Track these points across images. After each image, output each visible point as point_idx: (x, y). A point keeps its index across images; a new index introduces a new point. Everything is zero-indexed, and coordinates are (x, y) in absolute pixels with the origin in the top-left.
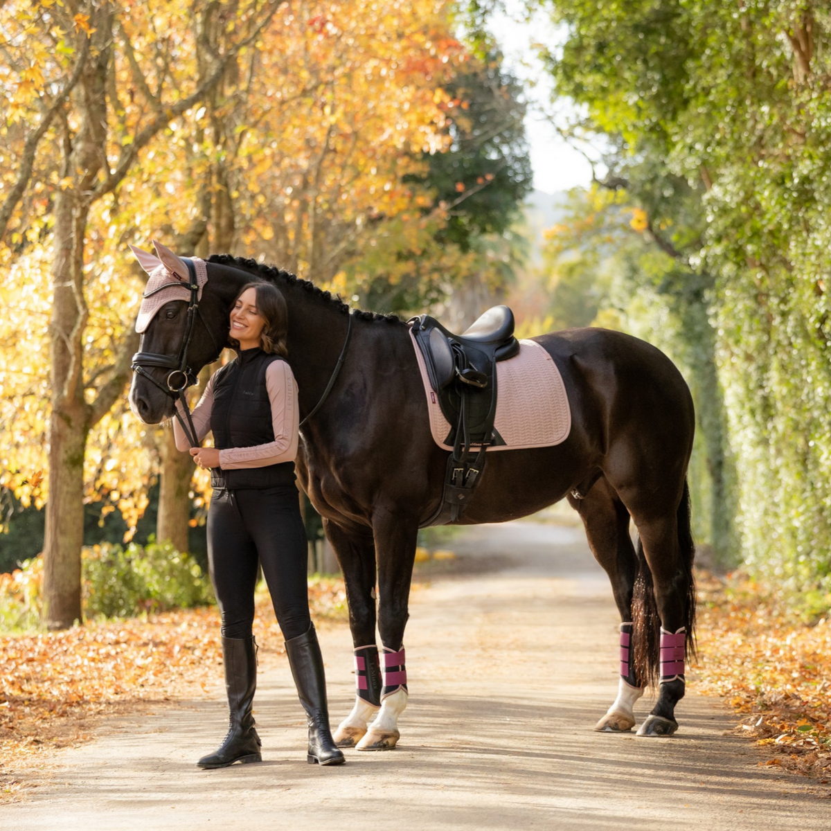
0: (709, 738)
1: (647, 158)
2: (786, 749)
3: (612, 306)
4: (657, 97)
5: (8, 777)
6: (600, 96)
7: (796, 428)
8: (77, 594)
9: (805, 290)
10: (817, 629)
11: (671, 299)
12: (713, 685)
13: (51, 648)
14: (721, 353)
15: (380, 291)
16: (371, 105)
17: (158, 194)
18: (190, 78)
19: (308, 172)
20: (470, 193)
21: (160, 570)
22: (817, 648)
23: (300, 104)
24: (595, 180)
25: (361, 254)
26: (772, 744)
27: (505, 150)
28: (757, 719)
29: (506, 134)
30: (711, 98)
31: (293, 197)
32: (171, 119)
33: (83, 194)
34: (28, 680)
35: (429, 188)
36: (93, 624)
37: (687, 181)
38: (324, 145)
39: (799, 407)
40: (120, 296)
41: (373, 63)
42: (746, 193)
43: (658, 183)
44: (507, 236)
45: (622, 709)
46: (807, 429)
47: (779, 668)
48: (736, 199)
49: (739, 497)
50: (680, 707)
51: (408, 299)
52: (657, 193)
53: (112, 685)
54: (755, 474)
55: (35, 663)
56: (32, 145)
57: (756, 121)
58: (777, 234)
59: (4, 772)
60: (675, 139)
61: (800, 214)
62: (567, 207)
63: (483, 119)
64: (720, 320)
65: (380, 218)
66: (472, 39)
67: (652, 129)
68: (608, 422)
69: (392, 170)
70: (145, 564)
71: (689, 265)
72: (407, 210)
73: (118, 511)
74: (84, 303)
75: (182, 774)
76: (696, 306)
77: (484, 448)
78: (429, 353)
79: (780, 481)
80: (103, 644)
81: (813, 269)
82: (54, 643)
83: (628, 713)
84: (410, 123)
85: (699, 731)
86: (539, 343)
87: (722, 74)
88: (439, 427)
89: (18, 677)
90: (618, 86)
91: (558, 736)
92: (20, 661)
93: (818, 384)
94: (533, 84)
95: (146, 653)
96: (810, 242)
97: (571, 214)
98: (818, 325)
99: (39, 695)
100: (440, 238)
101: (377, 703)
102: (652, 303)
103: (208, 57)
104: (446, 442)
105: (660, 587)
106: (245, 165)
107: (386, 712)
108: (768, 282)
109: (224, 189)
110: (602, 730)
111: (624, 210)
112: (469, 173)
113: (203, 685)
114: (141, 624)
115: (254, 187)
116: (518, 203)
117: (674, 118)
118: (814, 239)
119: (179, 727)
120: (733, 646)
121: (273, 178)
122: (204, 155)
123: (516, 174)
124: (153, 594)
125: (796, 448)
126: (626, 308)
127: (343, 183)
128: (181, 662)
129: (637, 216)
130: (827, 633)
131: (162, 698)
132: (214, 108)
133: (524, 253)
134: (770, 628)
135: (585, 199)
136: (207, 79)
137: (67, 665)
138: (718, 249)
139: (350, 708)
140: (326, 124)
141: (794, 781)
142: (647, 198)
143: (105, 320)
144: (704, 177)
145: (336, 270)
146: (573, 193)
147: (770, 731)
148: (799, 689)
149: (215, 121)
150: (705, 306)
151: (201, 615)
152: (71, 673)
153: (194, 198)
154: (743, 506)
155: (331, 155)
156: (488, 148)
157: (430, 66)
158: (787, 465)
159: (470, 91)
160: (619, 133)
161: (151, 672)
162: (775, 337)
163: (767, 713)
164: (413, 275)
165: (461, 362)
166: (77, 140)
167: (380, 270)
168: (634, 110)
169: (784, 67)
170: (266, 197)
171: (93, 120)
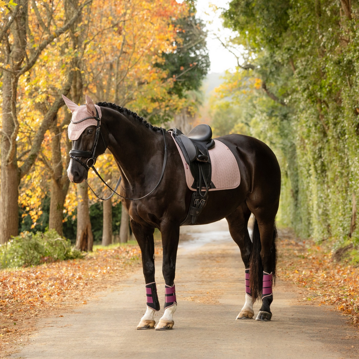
17: (48, 72)
19: (113, 62)
20: (186, 71)
23: (109, 32)
24: (239, 65)
25: (135, 99)
27: (198, 52)
29: (198, 45)
32: (55, 38)
33: (16, 71)
38: (121, 50)
51: (155, 119)
62: (225, 78)
63: (188, 39)
65: (145, 83)
70: (44, 240)
72: (157, 79)
73: (30, 216)
74: (17, 122)
77: (207, 189)
78: (183, 146)
81: (354, 102)
83: (251, 310)
88: (190, 179)
97: (227, 81)
98: (356, 129)
100: (170, 92)
104: (192, 187)
111: (250, 79)
114: (45, 268)
115: (89, 70)
117: (280, 36)
118: (354, 89)
121: (97, 65)
124: (48, 253)
126: (249, 123)
129: (258, 82)
132: (73, 32)
149: (74, 39)
150: (289, 121)
155: (124, 54)
156: (190, 51)
159: (182, 26)
164: (158, 108)
166: (13, 47)
167: (143, 107)
170: (94, 74)
171: (20, 37)
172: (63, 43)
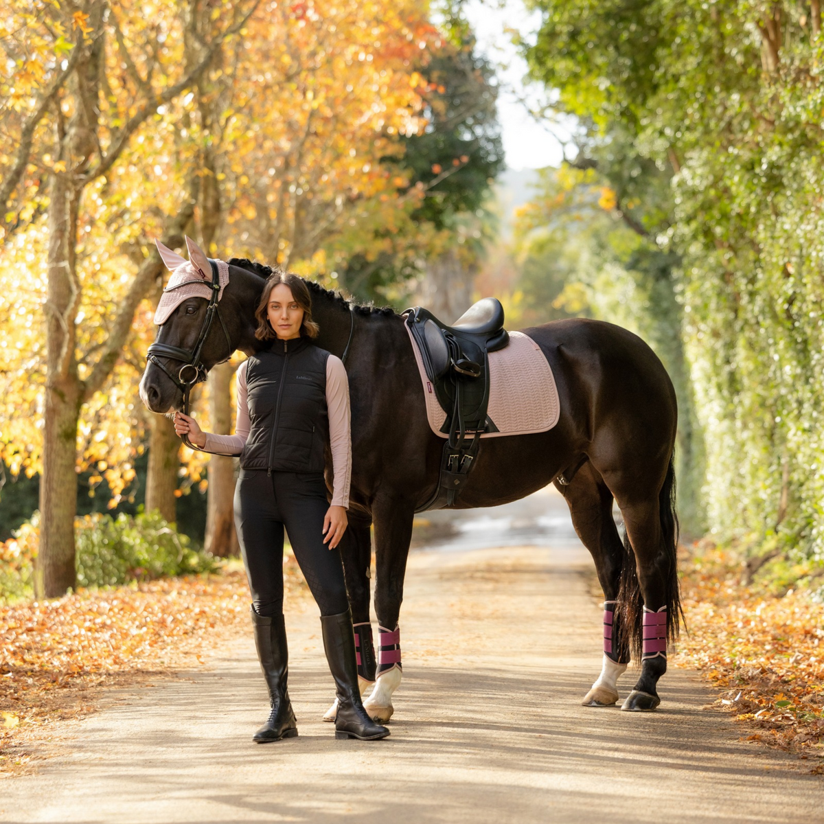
0: (690, 713)
1: (615, 139)
2: (765, 724)
3: (580, 280)
4: (627, 83)
5: (18, 749)
6: (572, 80)
7: (763, 405)
8: (70, 563)
9: (774, 272)
10: (785, 600)
11: (639, 276)
12: (689, 658)
13: (49, 617)
14: (688, 329)
15: (357, 267)
16: (350, 88)
17: (147, 177)
19: (291, 153)
20: (446, 175)
21: (150, 538)
22: (787, 619)
23: (282, 89)
24: (565, 161)
25: (340, 233)
26: (752, 720)
27: (479, 131)
28: (736, 694)
29: (479, 115)
30: (681, 85)
31: (275, 178)
32: (160, 104)
33: (76, 177)
34: (29, 649)
35: (406, 168)
36: (87, 593)
37: (654, 162)
38: (306, 129)
39: (765, 383)
41: (352, 49)
42: (715, 177)
43: (627, 164)
44: (480, 213)
45: (606, 684)
46: (775, 406)
47: (752, 640)
48: (705, 183)
49: (705, 469)
50: (662, 682)
52: (626, 174)
53: (110, 655)
54: (721, 447)
55: (34, 633)
56: (28, 132)
57: (726, 108)
58: (745, 217)
59: (13, 744)
60: (644, 122)
61: (769, 199)
62: (538, 186)
63: (457, 101)
64: (687, 297)
66: (450, 26)
67: (622, 114)
68: (594, 410)
70: (135, 533)
71: (656, 243)
73: (106, 483)
74: (77, 283)
76: (663, 283)
77: (478, 435)
78: (424, 345)
79: (746, 454)
80: (99, 613)
81: (782, 252)
82: (51, 612)
83: (611, 688)
84: (388, 106)
85: (681, 706)
86: (527, 335)
87: (692, 62)
88: (436, 416)
89: (19, 647)
90: (590, 71)
92: (20, 631)
93: (784, 362)
94: (505, 68)
95: (140, 623)
96: (778, 226)
97: (542, 192)
98: (786, 306)
99: (41, 666)
100: (416, 217)
101: (371, 679)
102: (619, 278)
103: (197, 45)
104: (441, 430)
105: (643, 568)
106: (231, 148)
107: (381, 689)
108: (735, 262)
109: (210, 173)
110: (588, 704)
111: (593, 189)
112: (444, 154)
113: (199, 656)
114: (133, 592)
115: (238, 169)
116: (490, 181)
117: (644, 103)
118: (783, 223)
119: (179, 699)
120: (706, 617)
121: (256, 159)
122: (192, 140)
124: (143, 562)
125: (763, 422)
126: (593, 283)
127: (325, 163)
128: (175, 632)
129: (605, 194)
130: (796, 604)
132: (201, 93)
133: (494, 229)
134: (739, 598)
135: (555, 177)
136: (195, 67)
137: (65, 635)
138: (685, 230)
140: (307, 107)
141: (775, 757)
142: (616, 178)
143: (95, 298)
144: (672, 159)
145: (315, 249)
146: (544, 172)
147: (749, 706)
148: (773, 661)
149: (201, 106)
150: (672, 283)
151: (190, 583)
152: (69, 643)
153: (182, 181)
154: (709, 477)
155: (312, 138)
156: (462, 128)
157: (407, 51)
158: (753, 439)
159: (444, 74)
160: (590, 117)
161: (147, 642)
162: (741, 315)
163: (744, 687)
164: (390, 252)
165: (455, 352)
166: (71, 125)
167: (358, 248)
168: (605, 94)
169: (752, 55)
170: (249, 178)
171: (86, 106)
172: (178, 116)
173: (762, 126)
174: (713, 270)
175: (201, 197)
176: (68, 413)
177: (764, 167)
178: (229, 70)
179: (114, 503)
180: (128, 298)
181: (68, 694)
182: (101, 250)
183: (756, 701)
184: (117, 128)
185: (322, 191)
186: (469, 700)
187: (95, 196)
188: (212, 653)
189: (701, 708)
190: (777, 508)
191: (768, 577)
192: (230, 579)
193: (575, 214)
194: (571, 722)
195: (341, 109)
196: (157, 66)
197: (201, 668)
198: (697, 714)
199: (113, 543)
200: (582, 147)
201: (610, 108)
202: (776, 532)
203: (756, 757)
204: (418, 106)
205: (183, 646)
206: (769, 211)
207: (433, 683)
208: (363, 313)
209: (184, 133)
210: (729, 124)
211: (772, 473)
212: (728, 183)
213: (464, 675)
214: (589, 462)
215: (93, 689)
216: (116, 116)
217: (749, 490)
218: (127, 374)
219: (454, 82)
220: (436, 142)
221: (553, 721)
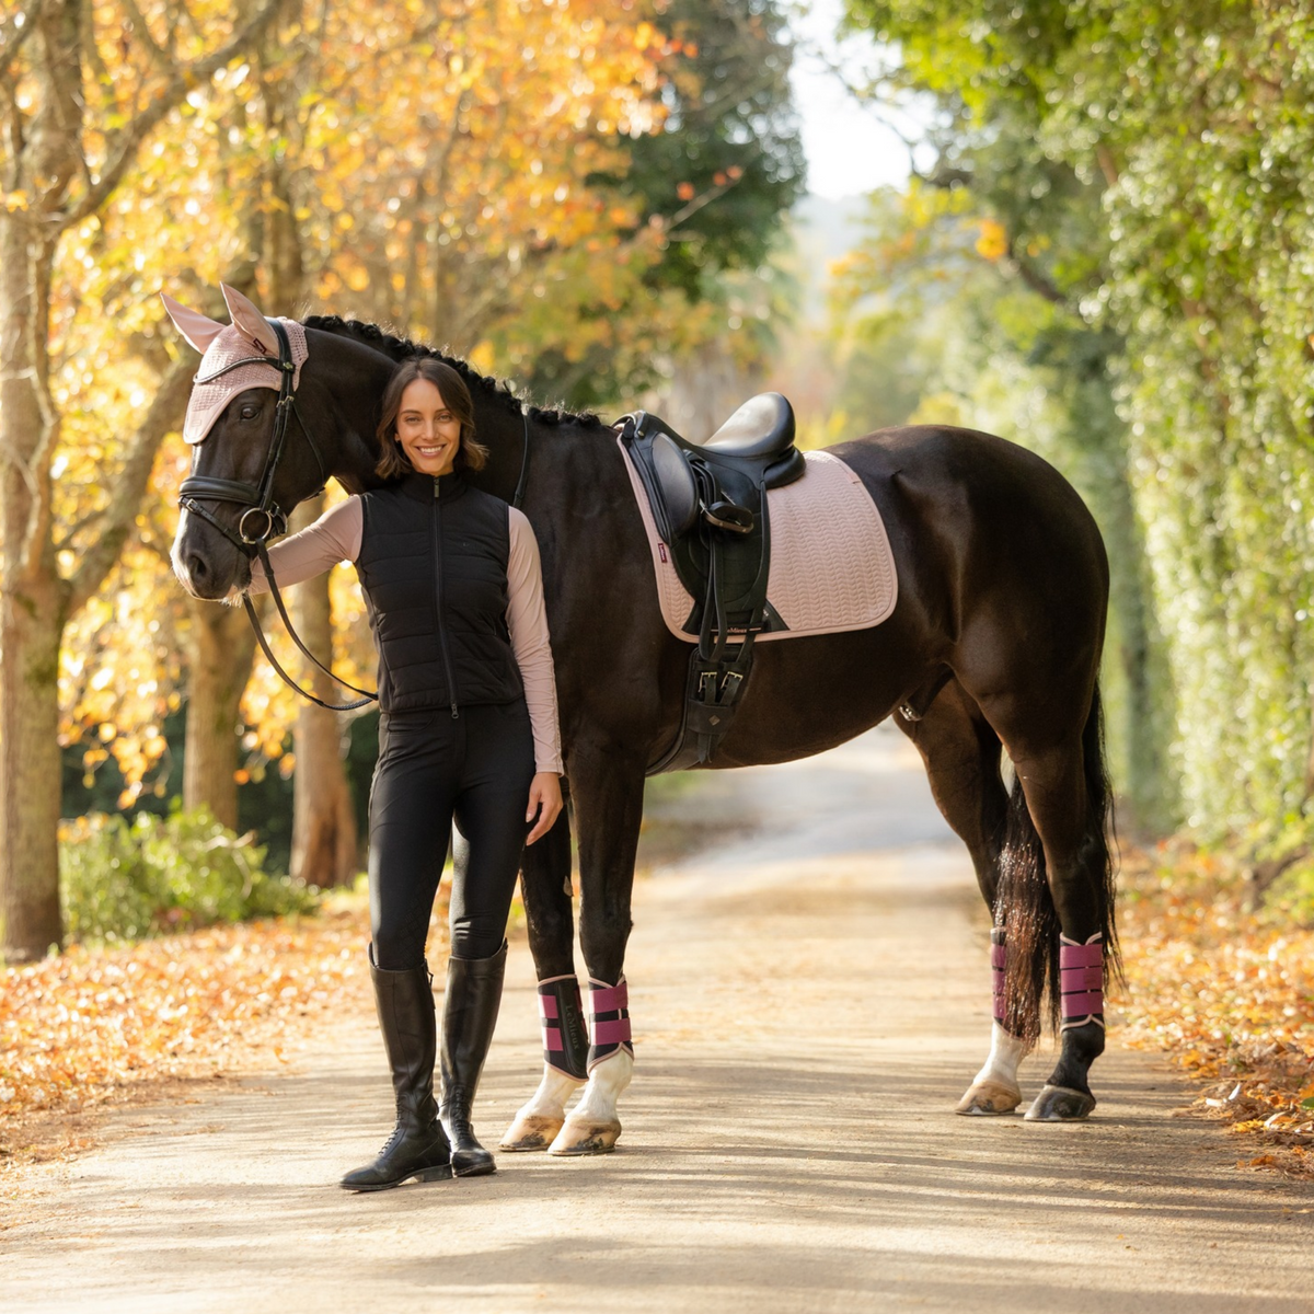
0: (1149, 1121)
1: (1003, 134)
2: (1284, 1138)
3: (947, 389)
4: (1020, 27)
6: (921, 27)
7: (1274, 590)
8: (53, 902)
9: (1287, 352)
11: (1050, 375)
12: (1149, 1032)
13: (14, 994)
14: (1139, 465)
15: (550, 372)
16: (528, 55)
17: (171, 218)
18: (222, 18)
19: (426, 171)
20: (702, 201)
21: (192, 858)
23: (407, 57)
24: (915, 174)
25: (518, 311)
26: (1259, 1131)
27: (760, 126)
28: (1230, 1089)
29: (761, 99)
30: (1115, 27)
31: (400, 216)
32: (190, 87)
33: (45, 218)
35: (631, 194)
36: (82, 953)
37: (1072, 171)
38: (451, 126)
39: (1278, 553)
40: (111, 392)
42: (1180, 187)
43: (1024, 174)
44: (765, 274)
45: (998, 1074)
46: (1294, 592)
47: (1260, 1000)
48: (1163, 200)
49: (1174, 711)
50: (1098, 1071)
51: (599, 385)
52: (1022, 193)
53: (123, 1054)
54: (1203, 672)
57: (1195, 65)
58: (1232, 257)
60: (1052, 98)
61: (1276, 222)
62: (868, 221)
63: (721, 73)
64: (1136, 407)
65: (550, 247)
67: (1013, 84)
68: (959, 585)
69: (567, 167)
70: (166, 847)
71: (1080, 316)
72: (595, 234)
73: (113, 759)
74: (52, 405)
75: (253, 1202)
76: (1093, 386)
77: (751, 636)
78: (652, 477)
79: (1247, 681)
80: (103, 985)
81: (1300, 316)
82: (19, 985)
83: (1009, 1082)
84: (596, 83)
85: (1133, 1111)
86: (837, 456)
88: (675, 603)
90: (953, 11)
91: (890, 1124)
95: (176, 998)
96: (1293, 270)
97: (874, 232)
98: (1310, 413)
100: (652, 280)
101: (580, 1074)
102: (1016, 382)
104: (684, 629)
105: (1058, 866)
106: (318, 162)
107: (598, 1090)
108: (1220, 340)
109: (283, 207)
110: (965, 1112)
111: (965, 225)
112: (699, 168)
113: (278, 1051)
114: (164, 951)
115: (333, 202)
116: (782, 215)
117: (1051, 63)
118: (1301, 264)
119: (243, 1122)
120: (1178, 965)
121: (366, 184)
122: (249, 148)
123: (778, 165)
124: (181, 899)
125: (1275, 622)
126: (970, 391)
127: (486, 189)
128: (237, 1013)
129: (987, 232)
131: (209, 1074)
132: (264, 65)
133: (794, 302)
134: (1238, 933)
135: (898, 207)
136: (252, 19)
137: (43, 1023)
138: (1131, 287)
139: (536, 1084)
140: (453, 90)
141: (1301, 1192)
142: (1005, 201)
143: (85, 434)
144: (1104, 163)
145: (474, 340)
146: (876, 198)
147: (1253, 1108)
148: (1297, 1035)
149: (266, 89)
150: (1109, 384)
151: (265, 933)
152: (51, 1035)
153: (234, 223)
154: (1183, 726)
155: (463, 144)
156: (729, 123)
158: (1259, 654)
159: (696, 26)
160: (957, 91)
161: (187, 1031)
162: (1233, 433)
163: (1246, 1077)
164: (607, 344)
165: (707, 491)
166: (35, 127)
167: (550, 338)
168: (982, 50)
170: (354, 217)
171: (59, 92)
172: (224, 107)
173: (1260, 94)
174: (1179, 356)
175: (268, 249)
176: (40, 638)
177: (1267, 165)
178: (312, 25)
179: (129, 798)
180: (142, 431)
181: (47, 1120)
182: (93, 348)
183: (1268, 1100)
184: (116, 132)
185: (483, 237)
186: (756, 1110)
187: (81, 253)
188: (303, 1045)
189: (1169, 1113)
190: (1303, 774)
191: (1289, 895)
192: (336, 924)
193: (934, 268)
194: (937, 1143)
195: (513, 91)
196: (184, 21)
197: (283, 1069)
198: (1162, 1125)
199: (127, 867)
200: (943, 149)
201: (991, 73)
202: (1303, 815)
203: (1267, 1193)
204: (650, 82)
205: (251, 1036)
206: (1276, 245)
207: (693, 1084)
208: (546, 421)
209: (235, 136)
210: (1203, 91)
211: (1292, 713)
212: (1202, 195)
213: (747, 1069)
214: (957, 681)
215: (91, 1111)
216: (114, 108)
217: (1253, 747)
218: (145, 568)
219: (714, 40)
220: (684, 147)
221: (904, 1141)
